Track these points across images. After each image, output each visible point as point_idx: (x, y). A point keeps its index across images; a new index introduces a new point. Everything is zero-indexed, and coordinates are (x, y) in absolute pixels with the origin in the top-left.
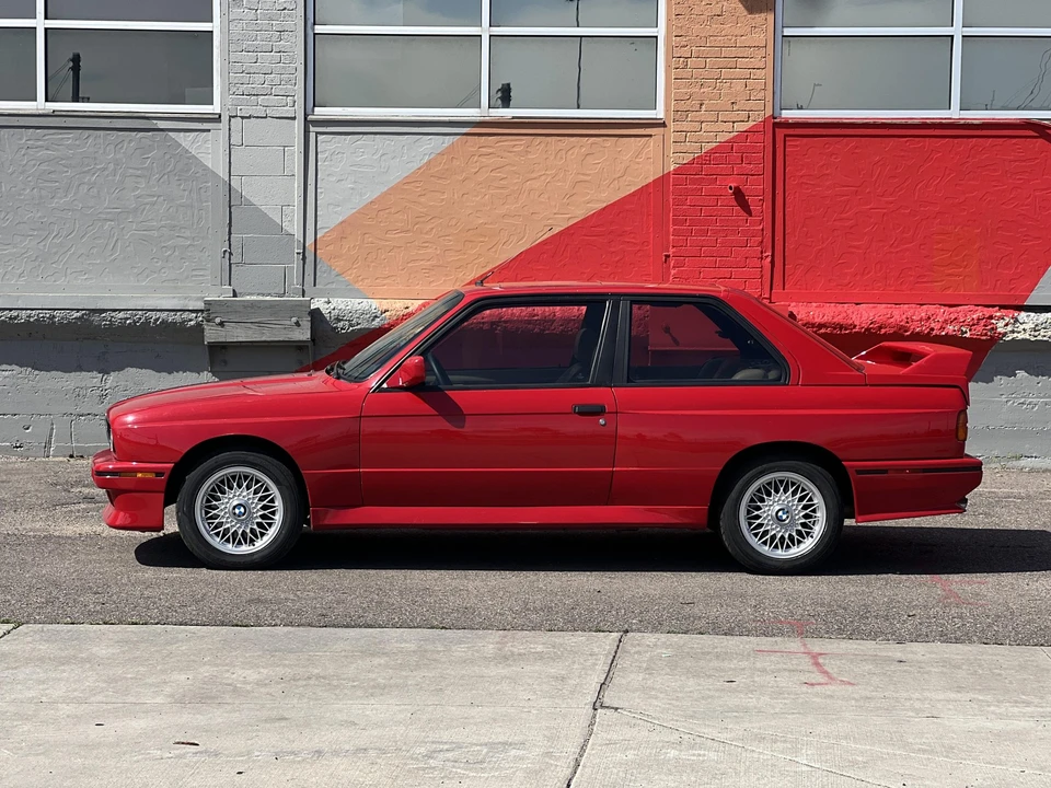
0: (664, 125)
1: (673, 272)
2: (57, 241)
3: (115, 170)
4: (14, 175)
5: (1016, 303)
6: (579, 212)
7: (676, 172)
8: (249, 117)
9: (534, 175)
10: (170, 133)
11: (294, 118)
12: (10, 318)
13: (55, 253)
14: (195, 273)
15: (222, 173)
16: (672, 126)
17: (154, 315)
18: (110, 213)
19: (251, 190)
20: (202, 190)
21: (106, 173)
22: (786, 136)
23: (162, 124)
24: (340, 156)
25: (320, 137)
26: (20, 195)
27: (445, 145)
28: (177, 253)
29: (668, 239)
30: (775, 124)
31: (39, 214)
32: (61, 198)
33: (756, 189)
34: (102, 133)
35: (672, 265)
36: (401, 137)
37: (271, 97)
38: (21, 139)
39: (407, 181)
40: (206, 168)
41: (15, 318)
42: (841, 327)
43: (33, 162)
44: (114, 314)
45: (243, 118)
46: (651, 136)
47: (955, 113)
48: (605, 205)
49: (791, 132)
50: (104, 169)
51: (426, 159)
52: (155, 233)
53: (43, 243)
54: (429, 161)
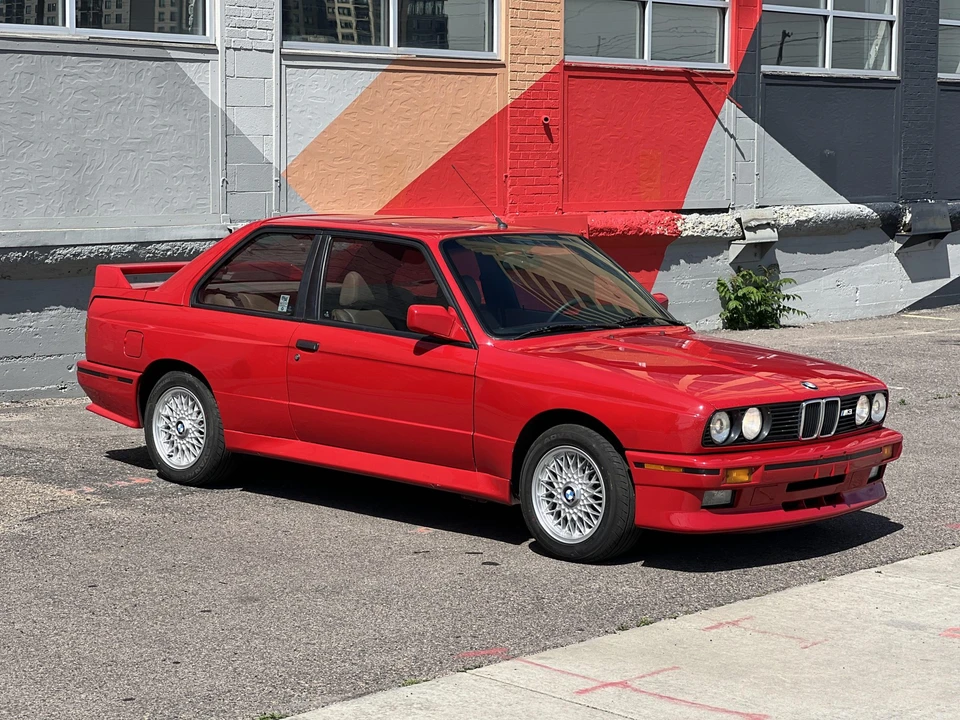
0: (503, 66)
1: (510, 190)
2: (90, 173)
3: (135, 99)
4: (53, 104)
5: (678, 208)
6: (455, 140)
7: (513, 105)
8: (239, 50)
9: (427, 108)
10: (179, 63)
11: (272, 52)
12: (74, 255)
13: (89, 185)
14: (199, 202)
15: (220, 104)
16: (509, 68)
17: (189, 245)
18: (131, 143)
19: (240, 119)
20: (204, 120)
21: (129, 102)
22: (570, 76)
23: (174, 54)
24: (302, 88)
25: (289, 70)
26: (58, 125)
27: (372, 80)
28: (184, 183)
29: (506, 162)
30: (565, 66)
31: (74, 145)
32: (93, 128)
33: (554, 119)
34: (126, 61)
35: (509, 183)
36: (342, 72)
37: (256, 30)
38: (58, 66)
39: (348, 112)
40: (206, 99)
41: (79, 254)
42: (610, 230)
43: (68, 91)
44: (158, 246)
45: (235, 49)
46: (496, 74)
47: (647, 61)
48: (469, 134)
49: (571, 73)
50: (127, 99)
51: (360, 91)
52: (167, 164)
53: (77, 176)
54: (361, 95)
